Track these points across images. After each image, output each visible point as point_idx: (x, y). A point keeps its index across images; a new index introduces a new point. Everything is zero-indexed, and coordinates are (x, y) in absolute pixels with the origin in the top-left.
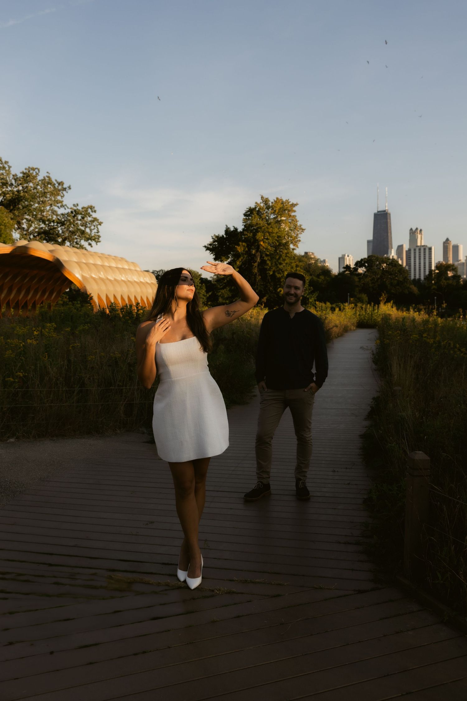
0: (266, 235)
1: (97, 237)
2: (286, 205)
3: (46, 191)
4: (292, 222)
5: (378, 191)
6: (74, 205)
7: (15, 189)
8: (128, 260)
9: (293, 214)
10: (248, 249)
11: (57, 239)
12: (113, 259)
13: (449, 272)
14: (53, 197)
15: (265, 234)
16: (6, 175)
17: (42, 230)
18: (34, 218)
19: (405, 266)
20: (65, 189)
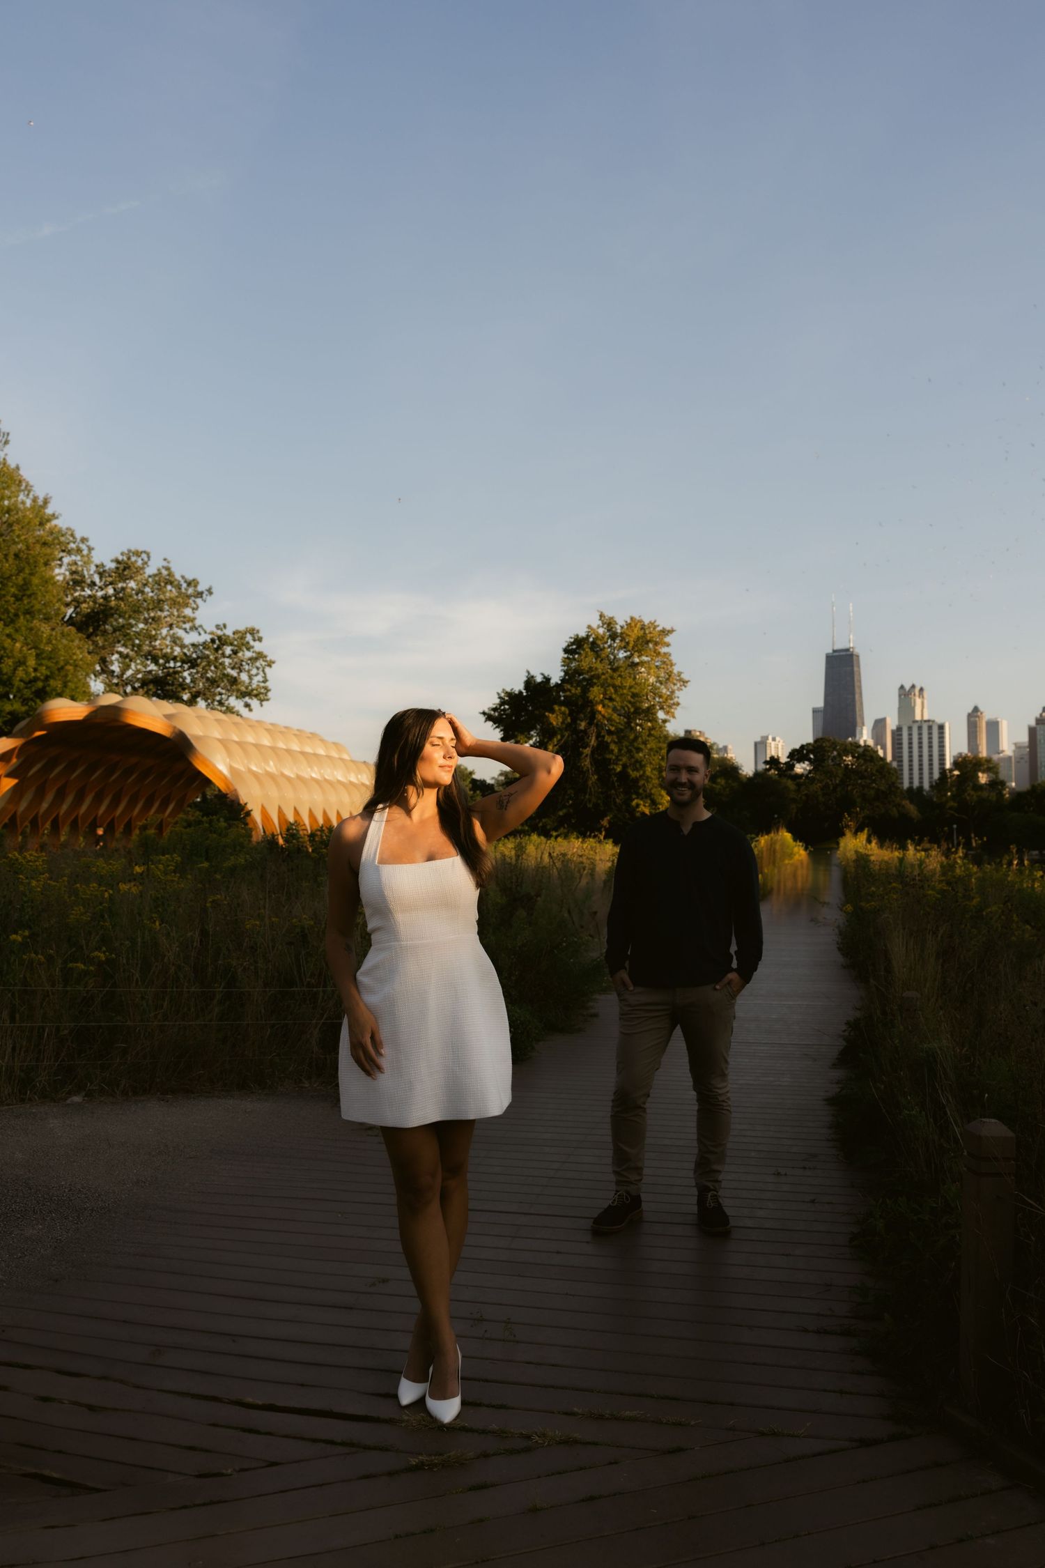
0: (608, 692)
1: (263, 691)
2: (650, 633)
3: (162, 597)
4: (662, 666)
5: (833, 609)
6: (218, 627)
7: (100, 594)
8: (326, 738)
9: (664, 650)
10: (571, 719)
11: (181, 694)
12: (295, 735)
13: (980, 774)
14: (175, 610)
15: (608, 688)
16: (82, 566)
17: (150, 677)
18: (136, 652)
19: (891, 762)
20: (200, 595)
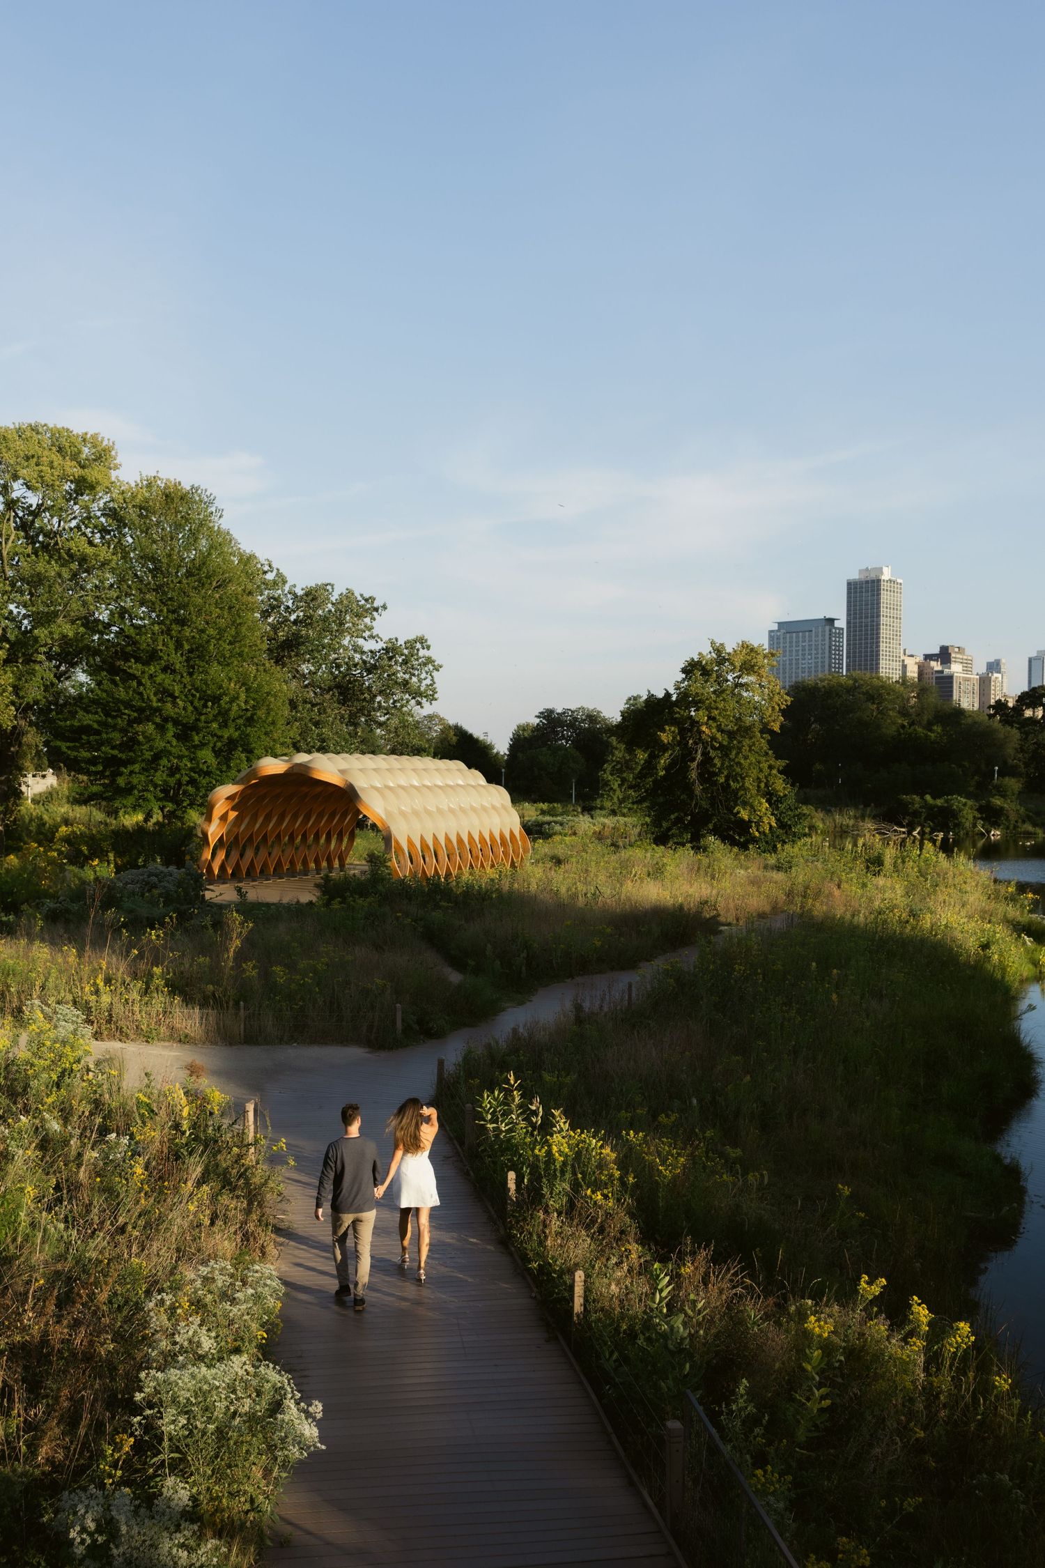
0: (712, 714)
4: (767, 686)
6: (392, 637)
10: (681, 737)
15: (712, 711)
20: (376, 610)
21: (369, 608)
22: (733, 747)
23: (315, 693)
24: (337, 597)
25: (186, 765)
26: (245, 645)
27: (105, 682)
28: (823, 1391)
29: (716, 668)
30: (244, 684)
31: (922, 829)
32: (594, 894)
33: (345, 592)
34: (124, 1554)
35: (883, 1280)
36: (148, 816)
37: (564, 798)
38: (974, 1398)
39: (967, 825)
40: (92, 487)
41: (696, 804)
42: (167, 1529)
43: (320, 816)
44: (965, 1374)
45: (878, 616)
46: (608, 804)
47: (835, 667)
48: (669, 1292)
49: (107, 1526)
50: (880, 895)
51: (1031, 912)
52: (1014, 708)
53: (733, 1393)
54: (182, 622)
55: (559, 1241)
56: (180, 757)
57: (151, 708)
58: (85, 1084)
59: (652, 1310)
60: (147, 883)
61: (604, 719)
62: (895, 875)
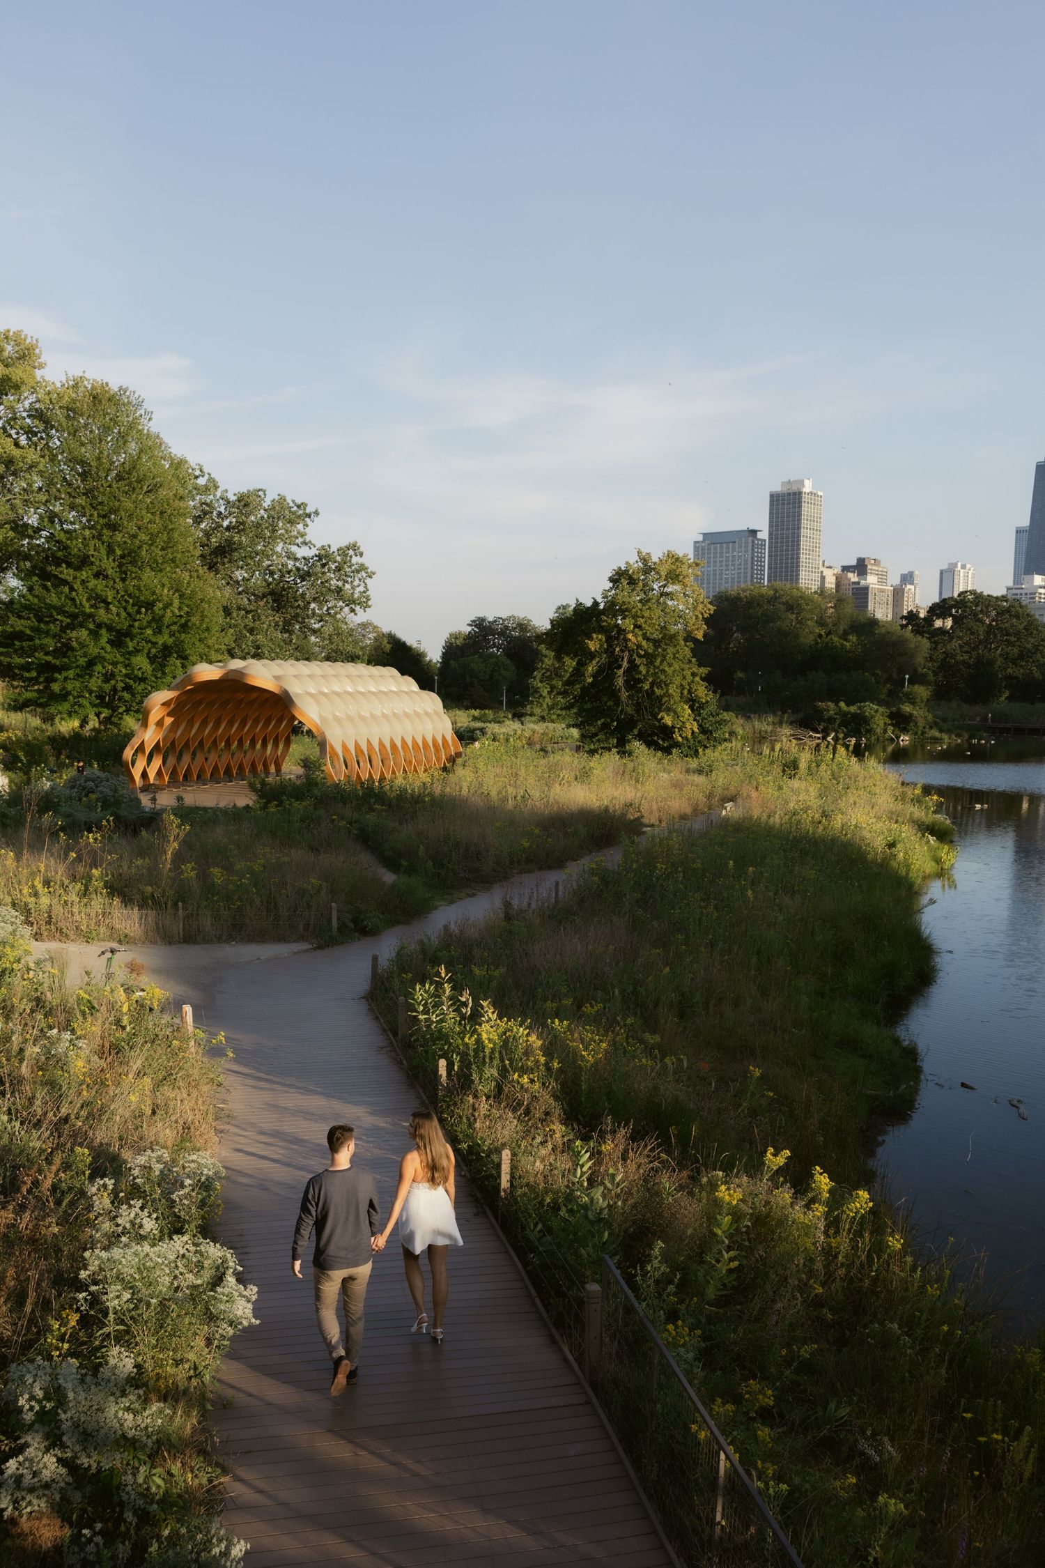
0: (638, 623)
1: (365, 600)
2: (681, 566)
6: (325, 544)
7: (225, 523)
10: (607, 645)
15: (638, 619)
17: (269, 590)
20: (309, 516)
21: (299, 515)
22: (658, 655)
23: (249, 600)
24: (270, 503)
25: (121, 671)
26: (177, 551)
27: (36, 587)
28: (732, 1253)
29: (643, 577)
30: (177, 590)
31: (836, 735)
32: (523, 797)
33: (277, 498)
34: (72, 1418)
35: (788, 1151)
36: (84, 722)
37: (494, 704)
38: (869, 1256)
39: (879, 731)
40: (17, 387)
41: (622, 711)
42: (113, 1394)
43: (256, 722)
44: (861, 1236)
45: (799, 528)
46: (537, 711)
47: (757, 578)
48: (590, 1168)
49: (56, 1394)
50: (795, 798)
51: (935, 812)
52: (925, 619)
53: (649, 1255)
54: (114, 527)
55: (487, 1123)
56: (114, 664)
57: (84, 614)
58: (26, 983)
59: (573, 1184)
60: (84, 788)
61: (534, 628)
62: (809, 778)
